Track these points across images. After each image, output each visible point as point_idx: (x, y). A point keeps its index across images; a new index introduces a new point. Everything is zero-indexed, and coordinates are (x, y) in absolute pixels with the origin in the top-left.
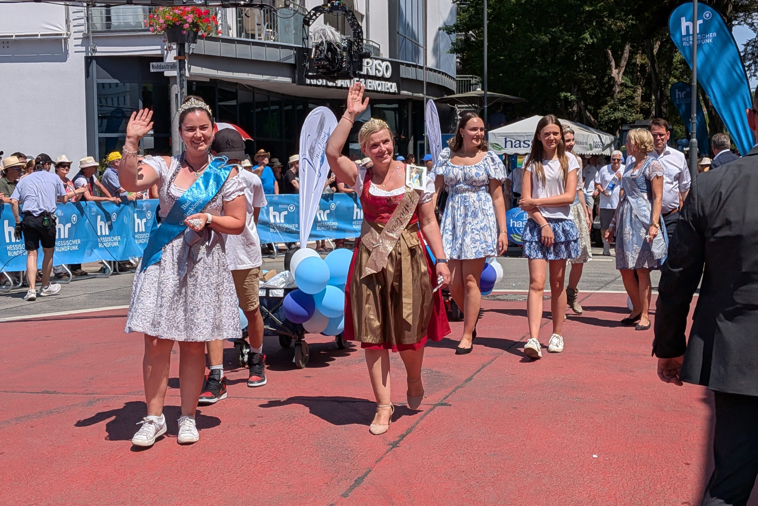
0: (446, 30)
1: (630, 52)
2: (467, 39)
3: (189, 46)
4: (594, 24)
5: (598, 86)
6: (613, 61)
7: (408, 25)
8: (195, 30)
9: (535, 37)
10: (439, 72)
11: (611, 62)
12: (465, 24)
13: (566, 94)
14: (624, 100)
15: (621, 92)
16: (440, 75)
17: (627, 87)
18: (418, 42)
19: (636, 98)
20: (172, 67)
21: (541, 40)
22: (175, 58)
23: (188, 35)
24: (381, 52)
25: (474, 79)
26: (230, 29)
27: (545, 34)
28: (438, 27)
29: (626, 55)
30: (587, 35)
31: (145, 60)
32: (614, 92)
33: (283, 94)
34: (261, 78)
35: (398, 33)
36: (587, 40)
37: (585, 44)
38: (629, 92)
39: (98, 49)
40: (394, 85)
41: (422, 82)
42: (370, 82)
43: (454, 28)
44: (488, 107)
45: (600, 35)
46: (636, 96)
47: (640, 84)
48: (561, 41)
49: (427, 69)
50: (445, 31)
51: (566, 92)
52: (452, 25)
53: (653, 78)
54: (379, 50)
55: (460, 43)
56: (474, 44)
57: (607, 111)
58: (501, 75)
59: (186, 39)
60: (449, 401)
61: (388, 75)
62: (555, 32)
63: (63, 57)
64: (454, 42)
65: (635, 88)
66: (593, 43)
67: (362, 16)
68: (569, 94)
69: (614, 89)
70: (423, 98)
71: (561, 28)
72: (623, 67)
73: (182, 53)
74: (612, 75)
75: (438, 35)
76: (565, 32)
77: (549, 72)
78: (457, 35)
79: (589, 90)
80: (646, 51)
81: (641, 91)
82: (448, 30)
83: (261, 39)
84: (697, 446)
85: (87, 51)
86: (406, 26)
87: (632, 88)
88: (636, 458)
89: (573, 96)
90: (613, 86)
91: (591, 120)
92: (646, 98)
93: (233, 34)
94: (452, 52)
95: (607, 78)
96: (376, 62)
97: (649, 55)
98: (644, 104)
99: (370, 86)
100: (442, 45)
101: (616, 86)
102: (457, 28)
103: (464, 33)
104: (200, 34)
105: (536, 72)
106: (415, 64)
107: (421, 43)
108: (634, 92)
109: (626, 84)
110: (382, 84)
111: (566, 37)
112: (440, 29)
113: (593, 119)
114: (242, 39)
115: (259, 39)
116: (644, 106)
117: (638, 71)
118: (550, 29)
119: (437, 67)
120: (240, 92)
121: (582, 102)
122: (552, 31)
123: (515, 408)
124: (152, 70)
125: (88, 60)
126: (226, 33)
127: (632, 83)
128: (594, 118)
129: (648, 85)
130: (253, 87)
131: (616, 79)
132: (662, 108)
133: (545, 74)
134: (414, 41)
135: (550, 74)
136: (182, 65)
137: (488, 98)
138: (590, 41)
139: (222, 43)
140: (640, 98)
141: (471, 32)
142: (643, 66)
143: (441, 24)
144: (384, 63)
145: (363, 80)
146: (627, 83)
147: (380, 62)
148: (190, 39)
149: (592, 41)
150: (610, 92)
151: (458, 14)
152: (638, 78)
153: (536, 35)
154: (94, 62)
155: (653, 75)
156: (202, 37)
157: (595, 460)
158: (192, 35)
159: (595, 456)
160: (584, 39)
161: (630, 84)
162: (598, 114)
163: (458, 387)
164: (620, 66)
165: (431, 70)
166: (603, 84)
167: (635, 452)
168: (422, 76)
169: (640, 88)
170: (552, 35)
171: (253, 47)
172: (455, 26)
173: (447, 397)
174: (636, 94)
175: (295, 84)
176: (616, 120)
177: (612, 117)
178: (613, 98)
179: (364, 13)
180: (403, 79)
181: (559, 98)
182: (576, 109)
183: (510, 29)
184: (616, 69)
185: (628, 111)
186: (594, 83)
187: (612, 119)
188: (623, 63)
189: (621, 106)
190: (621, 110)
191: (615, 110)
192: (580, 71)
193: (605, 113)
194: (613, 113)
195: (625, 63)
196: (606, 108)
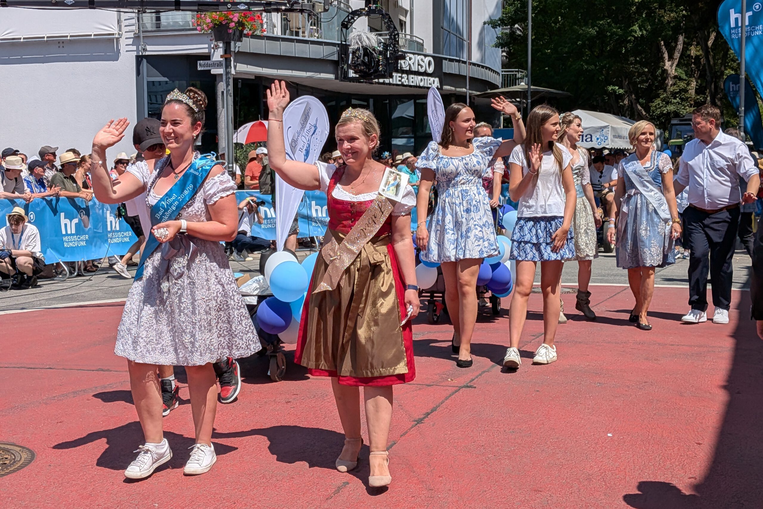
0: (491, 24)
1: (684, 43)
2: (513, 33)
3: (235, 44)
4: (644, 16)
5: (650, 79)
6: (666, 53)
7: (453, 19)
8: (240, 28)
9: (582, 30)
10: (483, 67)
11: (664, 54)
12: (510, 18)
13: (614, 88)
14: (677, 93)
15: (674, 84)
16: (483, 70)
17: (681, 79)
18: (463, 36)
19: (690, 91)
20: (218, 65)
21: (588, 33)
22: (222, 57)
23: (234, 34)
24: (425, 47)
25: (520, 73)
26: (275, 27)
27: (593, 27)
28: (483, 21)
29: (680, 47)
30: (636, 27)
31: (193, 59)
32: (667, 85)
33: (326, 91)
34: (305, 75)
35: (442, 28)
36: (636, 32)
37: (634, 36)
38: (682, 84)
39: (149, 48)
40: (437, 80)
41: (465, 77)
42: (412, 78)
43: (499, 22)
44: (532, 102)
45: (649, 27)
46: (690, 89)
47: (694, 77)
48: (609, 34)
49: (471, 64)
50: (490, 25)
51: (614, 85)
52: (497, 18)
53: (708, 70)
54: (422, 45)
55: (505, 37)
56: (519, 38)
57: (659, 104)
58: (547, 68)
59: (232, 38)
60: (474, 384)
61: (431, 70)
62: (603, 24)
63: (115, 57)
64: (499, 36)
65: (689, 81)
66: (642, 35)
67: (406, 11)
68: (617, 88)
69: (666, 82)
70: (466, 93)
71: (608, 21)
72: (676, 59)
73: (228, 52)
74: (665, 68)
75: (483, 29)
76: (613, 25)
77: (596, 66)
78: (502, 29)
79: (640, 83)
80: (701, 43)
81: (695, 83)
82: (493, 24)
83: (304, 36)
84: (711, 428)
85: (137, 50)
86: (451, 21)
87: (686, 80)
88: (650, 438)
89: (621, 90)
90: (665, 79)
91: (642, 113)
92: (699, 91)
93: (278, 32)
94: (497, 46)
95: (659, 71)
96: (419, 57)
97: (703, 46)
98: (698, 97)
99: (412, 82)
100: (487, 40)
101: (669, 78)
102: (502, 22)
103: (509, 27)
104: (245, 32)
105: (582, 65)
106: (458, 58)
107: (465, 37)
108: (688, 84)
109: (680, 77)
110: (424, 79)
111: (615, 30)
112: (485, 23)
113: (644, 113)
114: (287, 36)
116: (698, 99)
117: (692, 62)
118: (597, 22)
119: (482, 62)
121: (633, 96)
122: (599, 23)
123: (538, 391)
124: (199, 69)
125: (139, 59)
126: (271, 31)
127: (686, 75)
128: (645, 111)
129: (702, 77)
131: (669, 72)
132: (717, 101)
133: (593, 67)
134: (458, 35)
135: (597, 68)
136: (228, 63)
137: (531, 92)
138: (639, 33)
139: (266, 41)
140: (694, 91)
141: (516, 26)
142: (697, 58)
143: (486, 18)
144: (427, 58)
145: (406, 75)
146: (681, 75)
147: (423, 57)
148: (236, 38)
149: (641, 33)
150: (663, 85)
151: (504, 7)
152: (692, 71)
154: (145, 61)
155: (707, 67)
156: (247, 36)
157: (610, 439)
158: (237, 33)
159: (609, 435)
160: (633, 32)
161: (684, 77)
162: (650, 107)
163: (484, 372)
164: (673, 58)
165: (474, 64)
166: (655, 77)
167: (649, 432)
168: (466, 71)
169: (694, 81)
170: (599, 28)
171: (297, 44)
172: (500, 20)
173: (473, 380)
174: (689, 87)
175: (338, 81)
176: (668, 113)
177: (664, 110)
178: (665, 91)
179: (408, 9)
180: (445, 74)
181: (606, 92)
182: (627, 102)
183: (556, 22)
184: (669, 61)
185: (681, 104)
186: (646, 76)
187: (664, 112)
188: (677, 55)
189: (674, 99)
190: (674, 103)
191: (668, 103)
192: (632, 64)
193: (658, 107)
194: (666, 107)
195: (679, 55)
196: (658, 101)
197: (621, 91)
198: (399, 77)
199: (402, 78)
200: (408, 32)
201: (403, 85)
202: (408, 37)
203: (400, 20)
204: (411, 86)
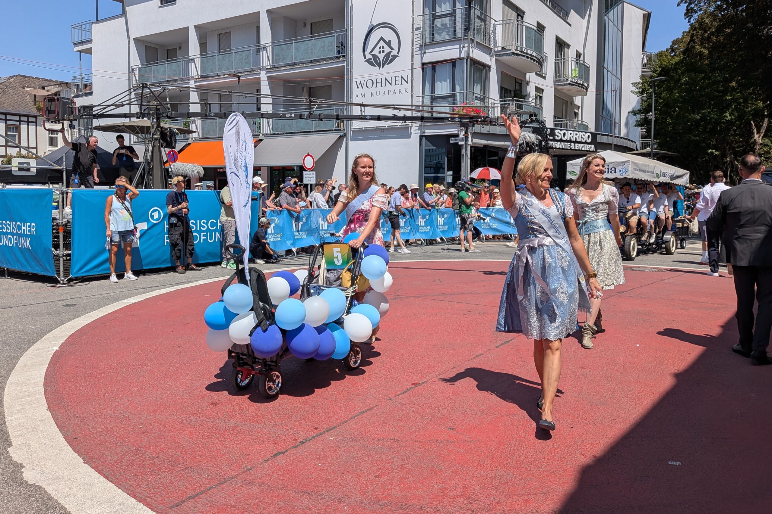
2: (646, 118)
4: (733, 107)
6: (756, 129)
9: (691, 116)
10: (628, 140)
11: (754, 130)
12: (645, 109)
17: (766, 146)
18: (615, 121)
20: (462, 140)
21: (695, 118)
22: (463, 135)
24: (589, 127)
27: (698, 114)
28: (628, 111)
30: (727, 114)
31: (449, 136)
32: (756, 149)
35: (601, 116)
36: (727, 117)
37: (726, 120)
38: (766, 149)
39: (426, 131)
40: (593, 146)
41: (611, 144)
42: (577, 145)
43: (638, 112)
45: (736, 114)
48: (708, 118)
49: (619, 137)
50: (632, 114)
51: (712, 149)
54: (587, 126)
55: (641, 120)
61: (589, 141)
62: (704, 113)
63: (409, 137)
64: (638, 120)
67: (579, 107)
68: (714, 151)
71: (708, 110)
72: (763, 132)
73: (467, 133)
74: (755, 138)
75: (628, 116)
78: (641, 116)
82: (634, 113)
85: (421, 133)
86: (607, 111)
90: (754, 146)
94: (636, 126)
95: (751, 140)
96: (582, 133)
99: (577, 148)
100: (631, 122)
101: (757, 145)
102: (640, 112)
103: (644, 115)
106: (608, 134)
107: (617, 121)
110: (585, 146)
112: (629, 113)
119: (627, 136)
120: (500, 152)
121: (734, 156)
124: (451, 142)
125: (421, 137)
131: (757, 141)
134: (612, 120)
135: (701, 139)
143: (630, 109)
144: (587, 134)
145: (573, 144)
147: (584, 133)
149: (730, 118)
150: (753, 149)
151: (641, 103)
154: (424, 138)
164: (760, 132)
172: (638, 110)
179: (580, 105)
180: (599, 143)
181: (708, 154)
182: (729, 159)
183: (674, 111)
184: (757, 134)
198: (569, 145)
200: (580, 119)
201: (571, 149)
202: (580, 122)
203: (575, 112)
204: (576, 150)
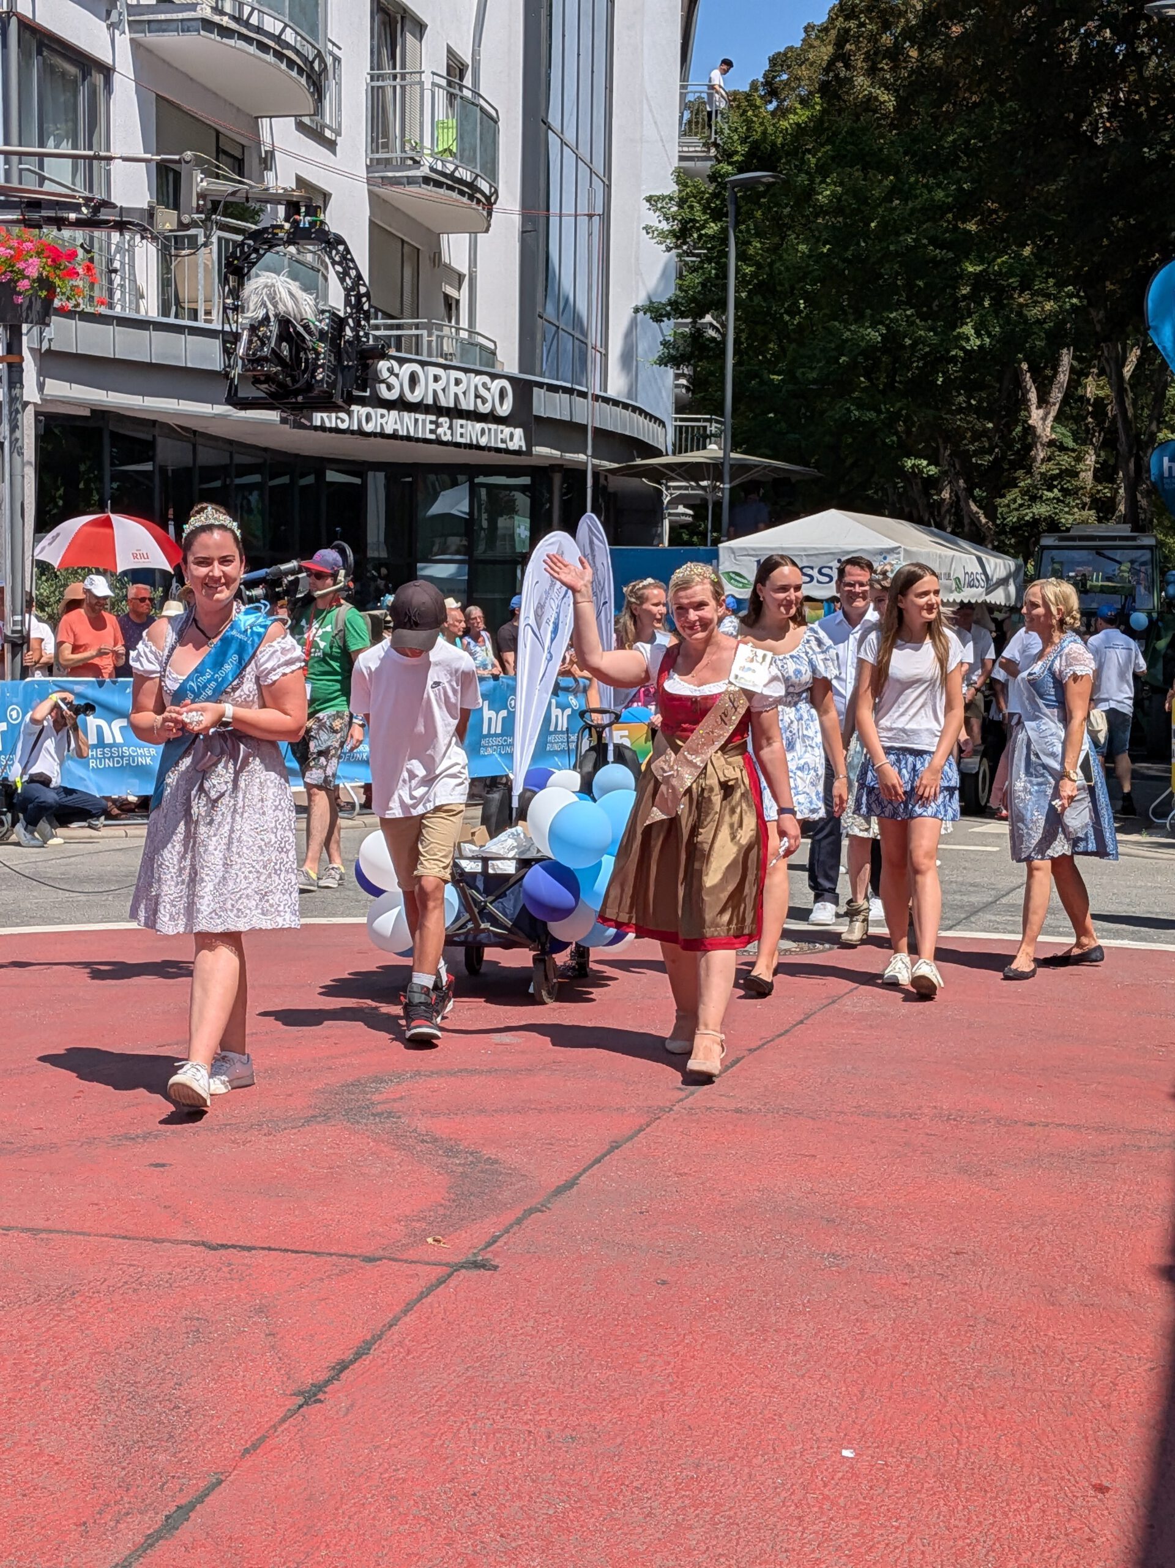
0: (651, 312)
1: (1072, 370)
2: (697, 335)
3: (41, 334)
4: (986, 304)
5: (997, 446)
6: (1033, 389)
7: (567, 300)
8: (44, 294)
9: (850, 330)
10: (635, 409)
11: (1028, 391)
12: (693, 299)
13: (918, 462)
14: (1054, 477)
15: (1049, 459)
16: (627, 413)
17: (1063, 448)
18: (586, 337)
19: (1082, 475)
21: (863, 338)
23: (30, 307)
24: (500, 356)
25: (714, 425)
26: (142, 297)
27: (873, 326)
28: (634, 305)
29: (1063, 377)
30: (968, 329)
32: (1034, 459)
33: (266, 450)
34: (210, 411)
35: (541, 317)
36: (968, 339)
37: (963, 349)
38: (1066, 460)
40: (518, 432)
41: (585, 427)
42: (462, 426)
43: (668, 308)
44: (731, 489)
45: (997, 329)
46: (1082, 470)
47: (1092, 443)
48: (908, 342)
49: (606, 400)
50: (648, 315)
51: (918, 456)
52: (664, 300)
53: (1121, 431)
54: (494, 353)
55: (680, 342)
56: (712, 345)
57: (1015, 501)
58: (771, 415)
59: (24, 315)
60: (496, 1254)
61: (505, 410)
62: (896, 320)
64: (667, 338)
65: (1080, 452)
66: (981, 347)
67: (460, 277)
68: (925, 463)
69: (1033, 453)
70: (586, 463)
71: (908, 313)
72: (1054, 404)
73: (15, 349)
74: (1030, 422)
75: (633, 324)
76: (918, 321)
77: (879, 412)
78: (677, 325)
79: (976, 453)
80: (1108, 369)
81: (1094, 458)
82: (656, 312)
83: (210, 321)
86: (566, 306)
87: (1073, 450)
89: (932, 467)
90: (1029, 447)
91: (980, 521)
92: (1103, 474)
93: (150, 308)
94: (663, 361)
95: (1019, 429)
96: (479, 380)
97: (1114, 377)
98: (1100, 488)
99: (462, 435)
100: (642, 347)
101: (1039, 446)
102: (675, 308)
103: (689, 320)
104: (57, 303)
105: (848, 409)
106: (569, 385)
107: (594, 338)
108: (1079, 459)
109: (1061, 443)
110: (490, 430)
111: (922, 333)
112: (637, 310)
113: (984, 520)
114: (171, 320)
115: (206, 321)
116: (1098, 492)
117: (1089, 413)
118: (885, 315)
119: (629, 397)
120: (160, 442)
121: (961, 482)
122: (888, 318)
126: (133, 306)
127: (1075, 441)
128: (986, 517)
129: (1109, 444)
130: (195, 432)
131: (1039, 431)
132: (1139, 496)
134: (578, 335)
135: (882, 416)
136: (15, 375)
137: (732, 466)
138: (975, 343)
139: (117, 328)
140: (1090, 474)
141: (708, 318)
142: (1099, 403)
143: (641, 300)
144: (496, 381)
145: (447, 419)
146: (1065, 440)
147: (486, 379)
148: (34, 315)
149: (978, 343)
150: (1024, 461)
151: (681, 277)
152: (1087, 431)
153: (853, 328)
155: (1120, 425)
156: (63, 312)
158: (37, 306)
160: (963, 339)
161: (1070, 443)
162: (995, 508)
163: (530, 1211)
164: (1047, 402)
165: (616, 403)
166: (1009, 444)
168: (584, 412)
169: (1092, 452)
170: (888, 327)
171: (189, 338)
172: (670, 303)
173: (496, 1240)
174: (1081, 466)
175: (287, 427)
176: (1035, 522)
177: (1027, 514)
178: (1029, 472)
179: (465, 270)
180: (538, 418)
181: (901, 472)
182: (947, 496)
183: (793, 311)
184: (1039, 407)
185: (1063, 502)
186: (990, 439)
187: (1027, 518)
188: (1056, 395)
189: (1048, 490)
190: (1048, 500)
191: (1034, 499)
192: (960, 410)
193: (1013, 506)
194: (1029, 507)
195: (1060, 395)
196: (1014, 493)
197: (933, 470)
198: (431, 422)
199: (438, 425)
200: (464, 323)
201: (439, 442)
202: (464, 335)
203: (447, 297)
204: (458, 445)
